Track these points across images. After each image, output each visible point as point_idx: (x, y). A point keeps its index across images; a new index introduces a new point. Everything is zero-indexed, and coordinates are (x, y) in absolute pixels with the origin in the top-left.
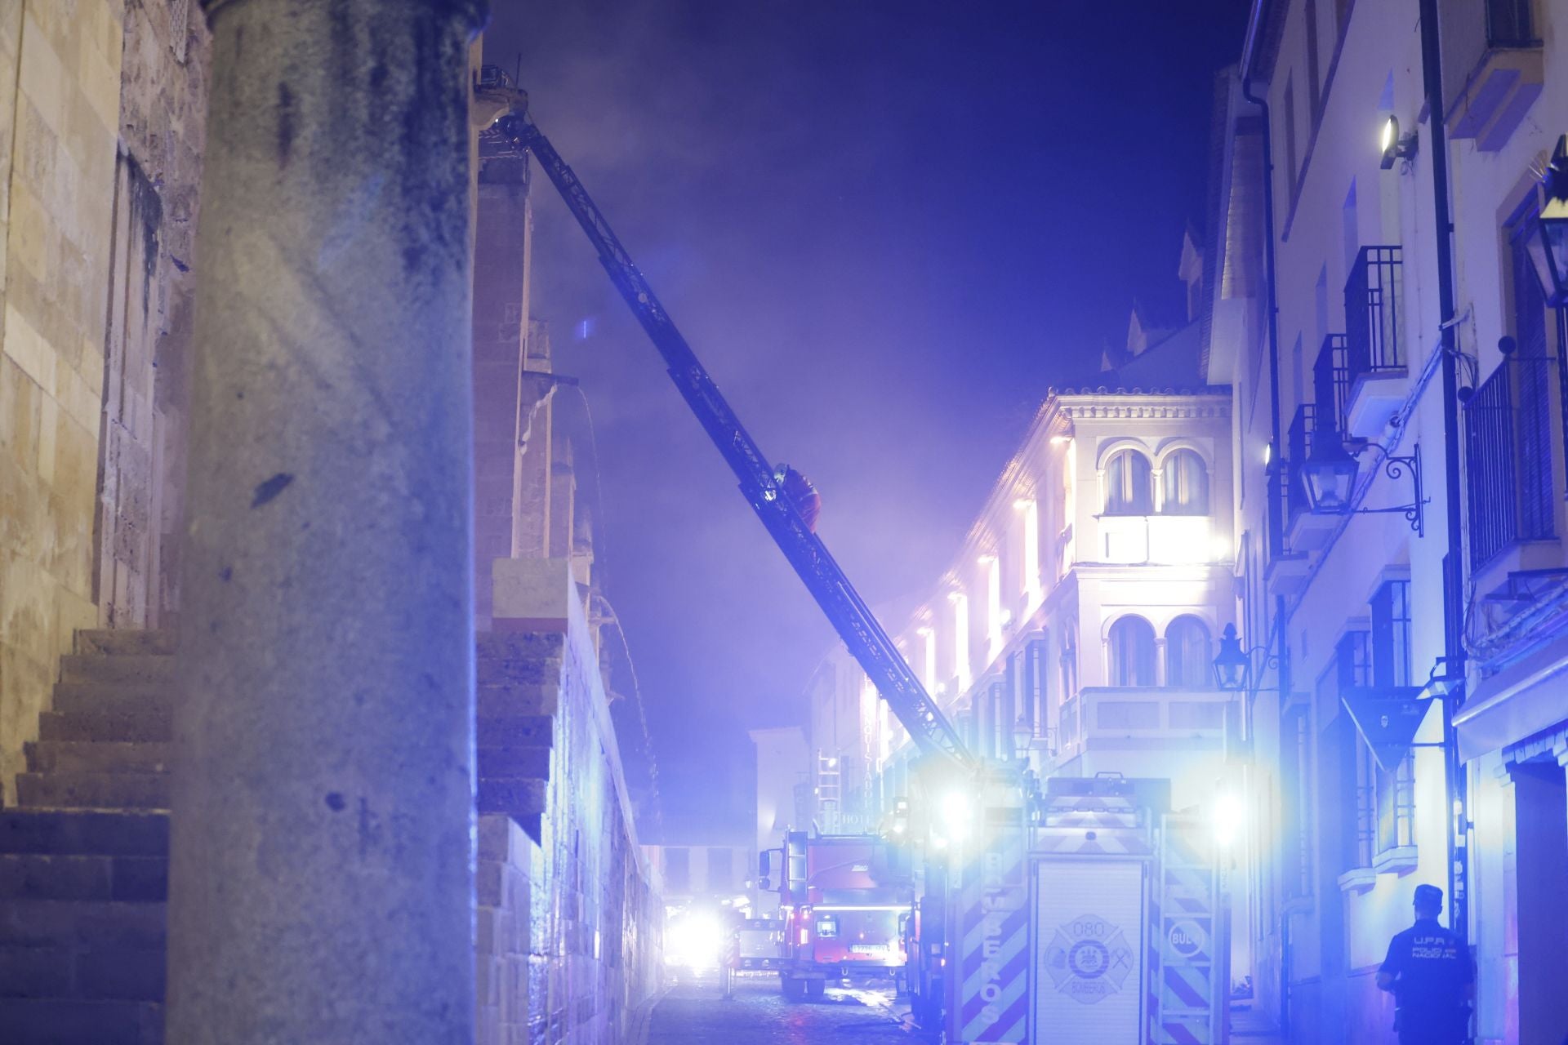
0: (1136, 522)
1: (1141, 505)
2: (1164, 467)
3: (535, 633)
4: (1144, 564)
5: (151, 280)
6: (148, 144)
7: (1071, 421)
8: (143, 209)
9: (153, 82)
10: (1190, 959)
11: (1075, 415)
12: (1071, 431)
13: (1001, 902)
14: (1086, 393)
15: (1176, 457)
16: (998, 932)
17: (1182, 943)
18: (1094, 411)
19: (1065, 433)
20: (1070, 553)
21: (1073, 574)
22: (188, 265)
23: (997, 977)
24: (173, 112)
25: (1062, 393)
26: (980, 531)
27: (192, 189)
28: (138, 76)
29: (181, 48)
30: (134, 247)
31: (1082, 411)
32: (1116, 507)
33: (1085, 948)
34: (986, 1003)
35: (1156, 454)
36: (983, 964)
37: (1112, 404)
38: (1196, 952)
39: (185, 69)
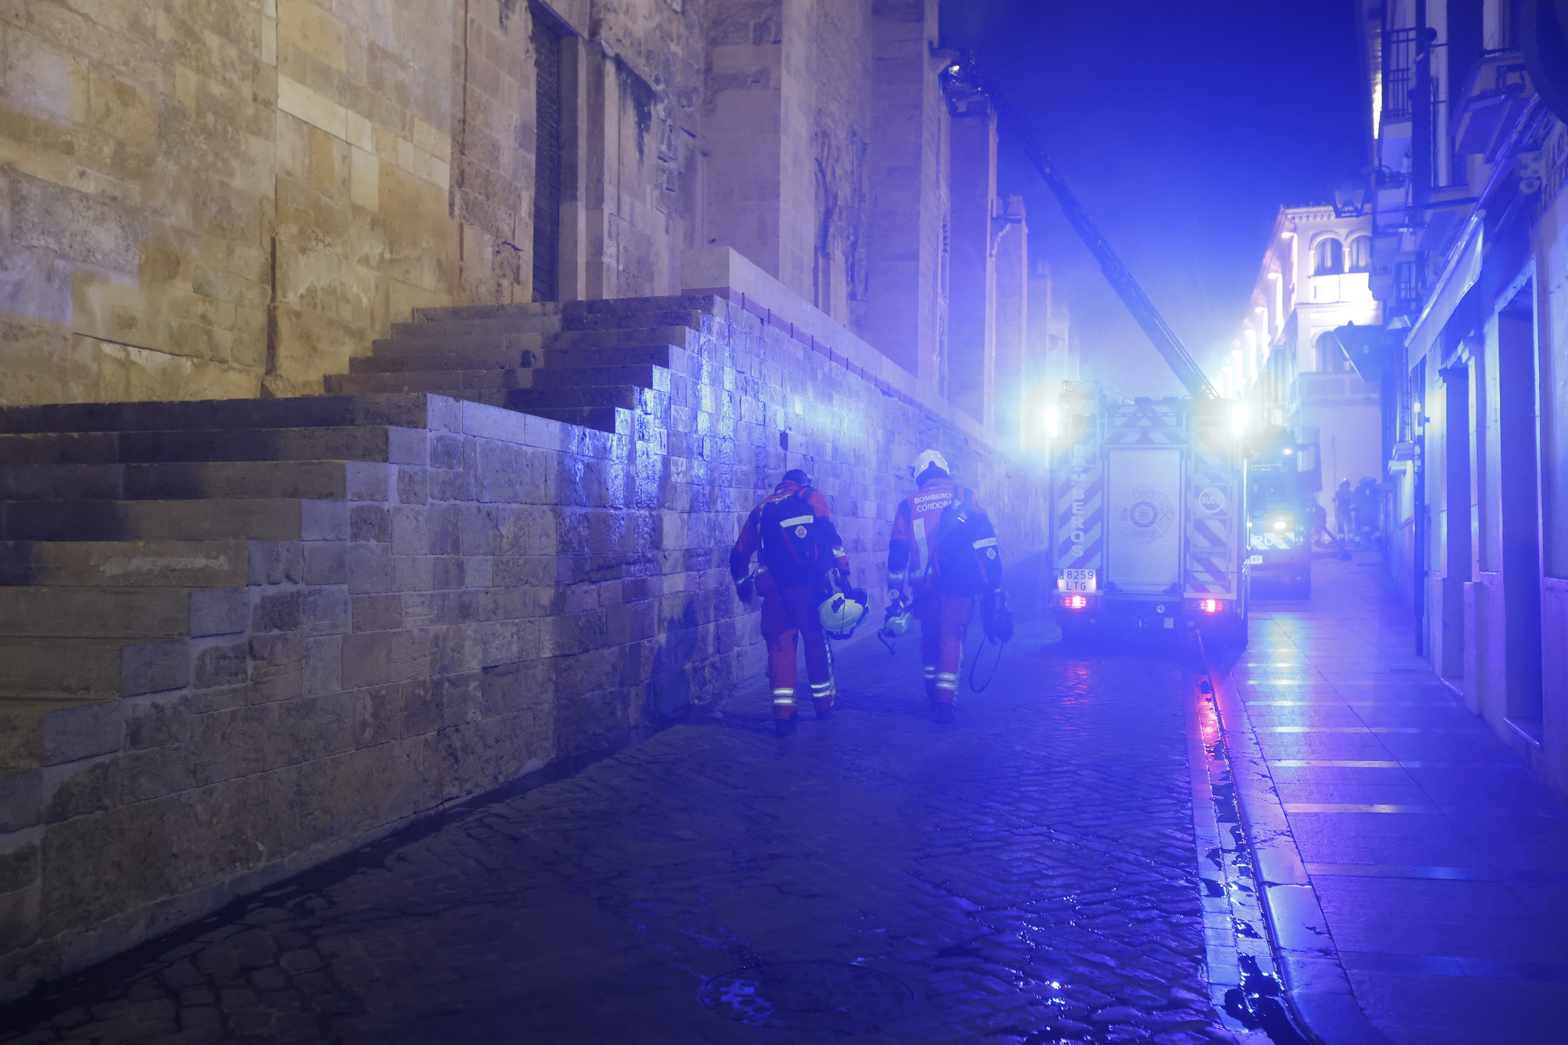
0: (1333, 279)
1: (1337, 268)
2: (1351, 246)
3: (696, 296)
4: (1338, 302)
5: (645, 134)
6: (643, 55)
7: (1295, 223)
8: (632, 90)
9: (645, 17)
10: (1214, 514)
11: (1297, 220)
12: (1294, 230)
13: (1084, 477)
14: (1303, 206)
15: (1358, 240)
16: (1082, 497)
17: (1208, 503)
18: (1308, 217)
19: (1291, 231)
20: (1294, 298)
21: (1295, 309)
22: (694, 133)
23: (1082, 526)
24: (672, 40)
25: (1288, 207)
26: (1257, 293)
27: (695, 89)
28: (627, 12)
29: (677, 3)
30: (625, 113)
31: (1301, 218)
32: (1321, 271)
33: (1142, 507)
34: (1075, 544)
35: (1346, 239)
36: (1073, 518)
37: (1318, 212)
38: (1219, 509)
39: (680, 15)
